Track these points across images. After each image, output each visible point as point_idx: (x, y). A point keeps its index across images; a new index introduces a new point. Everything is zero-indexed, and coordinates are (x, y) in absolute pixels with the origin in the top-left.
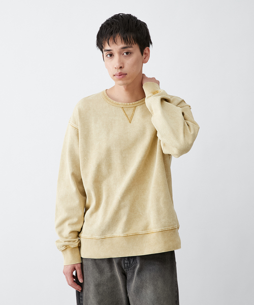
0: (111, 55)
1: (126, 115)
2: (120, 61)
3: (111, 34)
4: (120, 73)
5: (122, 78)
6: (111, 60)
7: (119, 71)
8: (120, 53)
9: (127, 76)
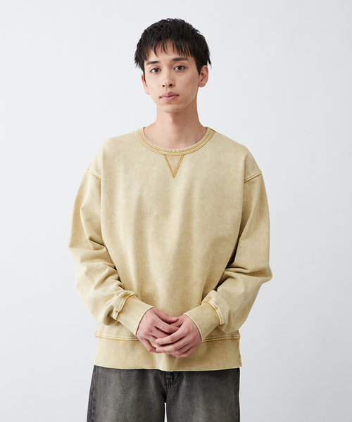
0: (157, 70)
1: (169, 165)
2: (170, 77)
3: (160, 39)
4: (169, 93)
5: (173, 99)
6: (156, 76)
7: (169, 90)
8: (171, 67)
9: (179, 98)
